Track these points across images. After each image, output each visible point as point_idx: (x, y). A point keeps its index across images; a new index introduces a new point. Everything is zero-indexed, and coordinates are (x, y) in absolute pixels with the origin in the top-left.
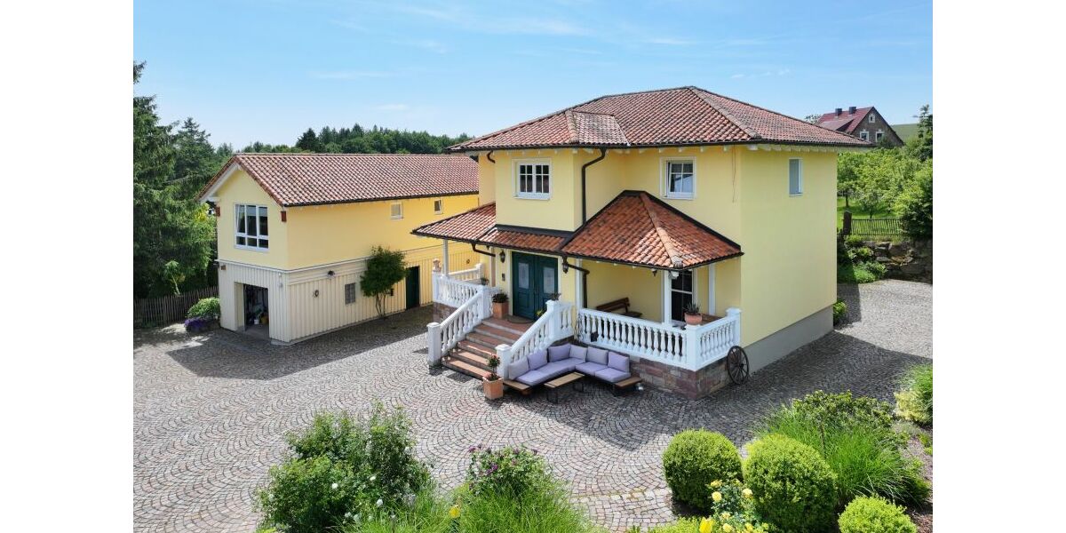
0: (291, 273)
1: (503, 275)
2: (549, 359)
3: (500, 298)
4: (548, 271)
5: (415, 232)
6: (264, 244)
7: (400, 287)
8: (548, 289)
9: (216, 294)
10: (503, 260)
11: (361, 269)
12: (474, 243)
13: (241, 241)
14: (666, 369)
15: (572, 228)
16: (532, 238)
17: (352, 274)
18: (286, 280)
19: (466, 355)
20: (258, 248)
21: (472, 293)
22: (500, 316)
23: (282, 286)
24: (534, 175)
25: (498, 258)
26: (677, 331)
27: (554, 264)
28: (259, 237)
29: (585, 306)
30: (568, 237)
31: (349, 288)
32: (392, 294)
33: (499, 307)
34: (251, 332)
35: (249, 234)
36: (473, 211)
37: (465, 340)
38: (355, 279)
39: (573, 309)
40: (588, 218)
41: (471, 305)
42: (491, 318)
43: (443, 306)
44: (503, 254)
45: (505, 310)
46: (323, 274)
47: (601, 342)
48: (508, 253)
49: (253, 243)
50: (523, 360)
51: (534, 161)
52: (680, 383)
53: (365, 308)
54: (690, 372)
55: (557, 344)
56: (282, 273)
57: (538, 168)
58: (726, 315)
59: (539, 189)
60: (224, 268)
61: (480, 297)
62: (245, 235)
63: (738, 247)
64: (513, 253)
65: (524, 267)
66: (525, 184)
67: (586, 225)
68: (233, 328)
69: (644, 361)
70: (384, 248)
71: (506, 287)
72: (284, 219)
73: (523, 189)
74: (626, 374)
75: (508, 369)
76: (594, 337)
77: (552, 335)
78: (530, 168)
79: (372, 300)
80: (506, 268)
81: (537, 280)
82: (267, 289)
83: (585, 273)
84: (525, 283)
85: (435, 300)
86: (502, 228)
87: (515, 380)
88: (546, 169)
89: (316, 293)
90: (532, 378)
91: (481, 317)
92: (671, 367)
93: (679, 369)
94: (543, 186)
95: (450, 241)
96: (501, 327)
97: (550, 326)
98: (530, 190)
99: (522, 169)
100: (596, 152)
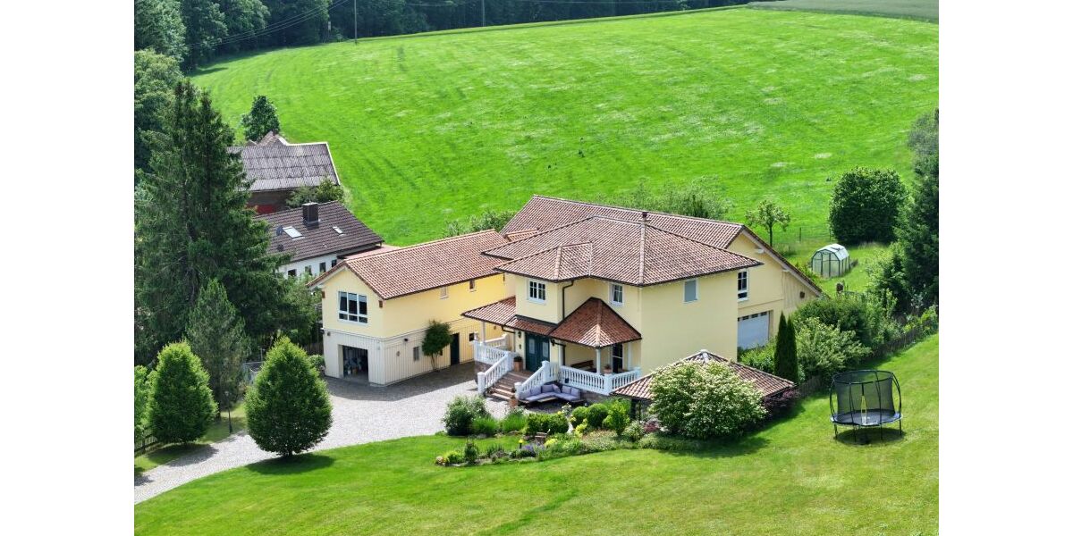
0: (385, 341)
1: (520, 346)
2: (542, 390)
3: (518, 359)
4: (545, 344)
5: (463, 315)
6: (364, 320)
7: (447, 350)
8: (545, 354)
9: (321, 352)
10: (520, 336)
11: (422, 336)
12: (503, 326)
13: (342, 316)
14: (597, 395)
15: (556, 322)
16: (536, 326)
17: (417, 341)
18: (382, 345)
19: (499, 390)
20: (358, 322)
21: (501, 355)
22: (518, 369)
23: (379, 349)
24: (537, 289)
25: (517, 335)
26: (601, 377)
27: (547, 341)
28: (359, 315)
29: (564, 364)
30: (554, 327)
31: (416, 350)
32: (441, 354)
33: (517, 364)
34: (348, 379)
35: (350, 312)
36: (501, 302)
37: (498, 382)
38: (419, 344)
39: (557, 365)
40: (566, 316)
41: (500, 364)
42: (513, 371)
43: (481, 363)
44: (520, 333)
45: (521, 366)
46: (401, 341)
47: (571, 383)
48: (523, 333)
49: (354, 319)
50: (528, 390)
51: (538, 281)
53: (425, 364)
54: (606, 396)
55: (547, 384)
56: (380, 340)
57: (540, 285)
58: (632, 370)
59: (540, 297)
60: (329, 334)
61: (506, 359)
62: (347, 313)
63: (640, 335)
64: (526, 333)
65: (532, 342)
66: (533, 293)
67: (565, 320)
68: (337, 376)
69: (589, 392)
70: (437, 320)
71: (521, 352)
72: (381, 306)
73: (532, 296)
74: (578, 397)
75: (521, 394)
76: (567, 381)
77: (544, 380)
78: (536, 284)
79: (429, 359)
80: (521, 341)
81: (539, 348)
82: (367, 351)
83: (564, 347)
84: (532, 351)
85: (476, 359)
86: (520, 317)
87: (524, 400)
88: (544, 288)
89: (398, 354)
90: (532, 399)
91: (507, 370)
92: (599, 394)
93: (602, 395)
94: (542, 296)
95: (486, 323)
96: (518, 376)
97: (543, 375)
98: (535, 297)
99: (531, 284)
100: (570, 283)
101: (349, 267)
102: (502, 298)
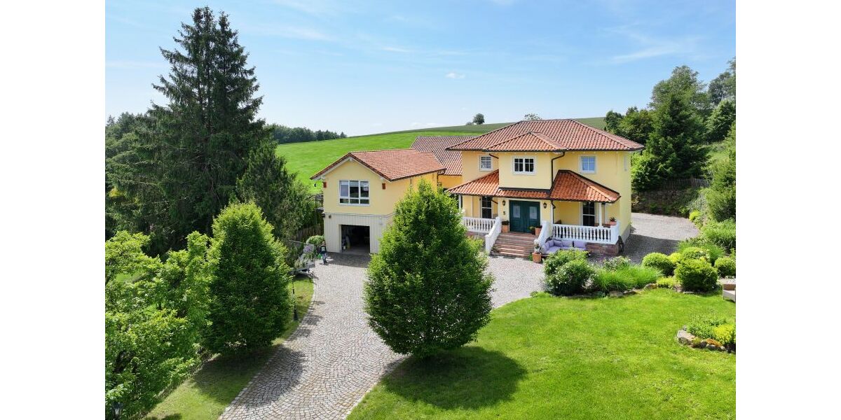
1: (504, 212)
3: (505, 223)
4: (533, 208)
6: (367, 202)
9: (322, 233)
10: (504, 205)
12: (491, 197)
13: (342, 201)
14: (601, 245)
15: (547, 187)
18: (384, 221)
19: (504, 249)
20: (360, 204)
22: (507, 231)
23: (381, 224)
24: (524, 163)
25: (500, 204)
27: (537, 205)
28: (360, 198)
29: (554, 223)
30: (548, 192)
33: (505, 227)
35: (351, 197)
36: (478, 180)
39: (550, 225)
41: (496, 227)
42: (503, 232)
44: (504, 202)
47: (565, 238)
48: (507, 201)
49: (355, 202)
51: (524, 157)
52: (607, 250)
54: (612, 245)
56: (382, 217)
57: (527, 160)
59: (527, 170)
60: (330, 217)
61: (498, 223)
62: (348, 198)
64: (510, 201)
65: (517, 208)
66: (518, 168)
67: (553, 183)
68: (335, 250)
72: (384, 187)
73: (516, 171)
74: (585, 249)
76: (562, 236)
78: (521, 160)
80: (507, 208)
81: (525, 213)
82: (369, 227)
83: (554, 208)
84: (517, 215)
86: (505, 189)
88: (532, 161)
91: (499, 232)
92: (603, 245)
93: (607, 245)
94: (531, 168)
96: (512, 236)
98: (521, 170)
99: (516, 160)
100: (561, 154)
101: (355, 158)
102: (477, 178)
